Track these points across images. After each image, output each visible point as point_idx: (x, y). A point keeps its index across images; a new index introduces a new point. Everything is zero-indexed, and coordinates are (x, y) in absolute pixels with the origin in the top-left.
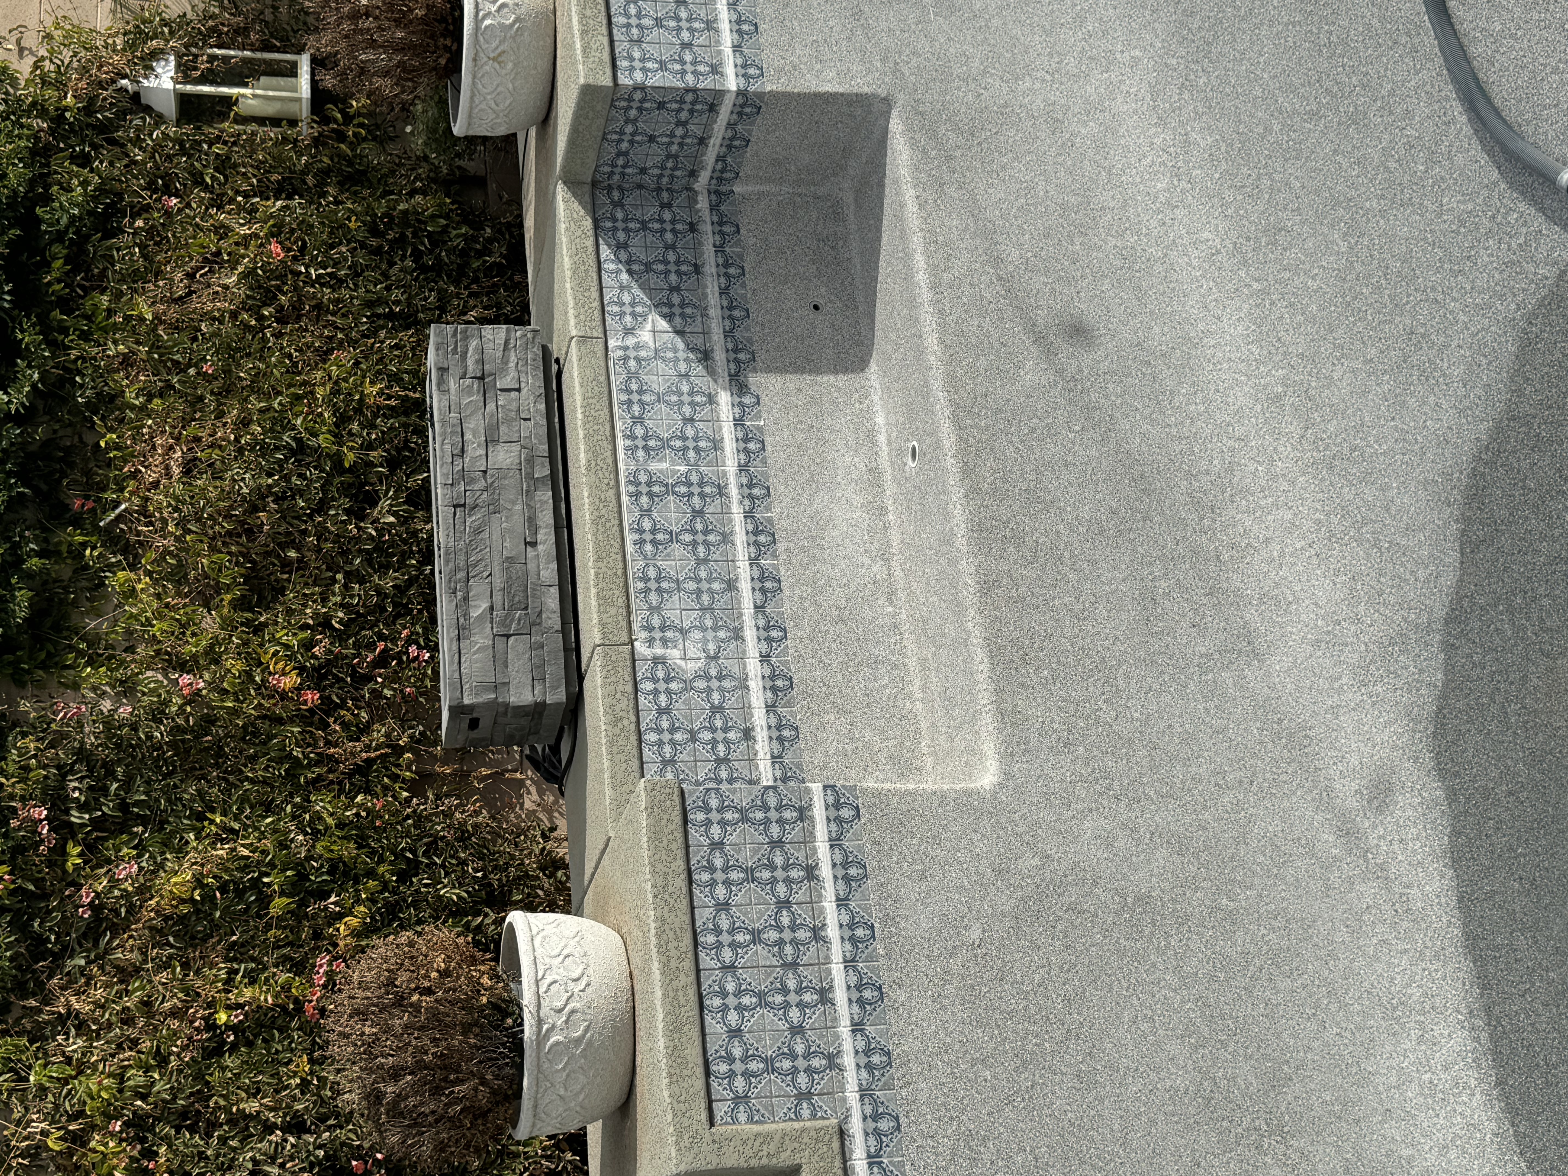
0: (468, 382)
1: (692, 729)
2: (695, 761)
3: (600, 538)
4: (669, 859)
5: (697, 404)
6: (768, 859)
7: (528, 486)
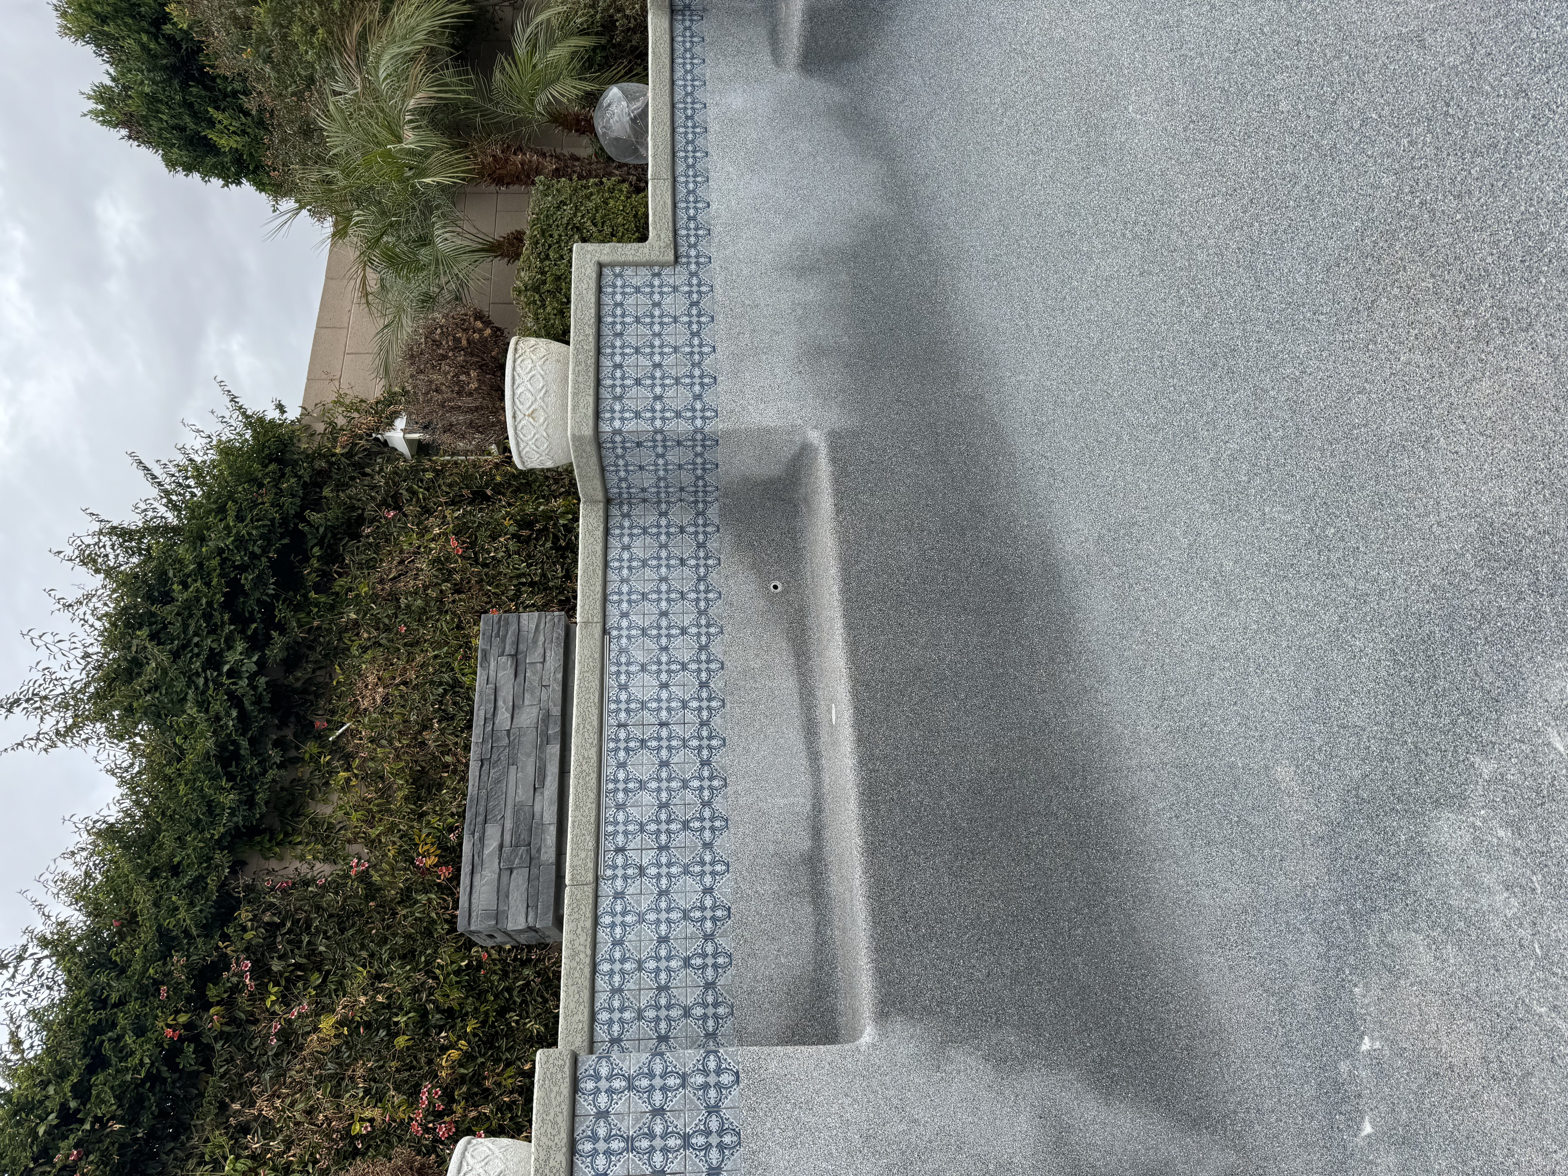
0: (504, 659)
1: (640, 959)
2: (640, 990)
3: (580, 790)
4: (554, 1133)
5: (673, 671)
6: (649, 1127)
7: (542, 741)
